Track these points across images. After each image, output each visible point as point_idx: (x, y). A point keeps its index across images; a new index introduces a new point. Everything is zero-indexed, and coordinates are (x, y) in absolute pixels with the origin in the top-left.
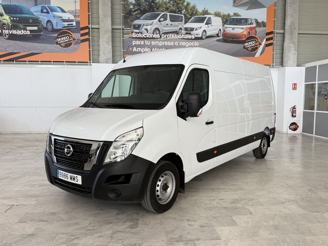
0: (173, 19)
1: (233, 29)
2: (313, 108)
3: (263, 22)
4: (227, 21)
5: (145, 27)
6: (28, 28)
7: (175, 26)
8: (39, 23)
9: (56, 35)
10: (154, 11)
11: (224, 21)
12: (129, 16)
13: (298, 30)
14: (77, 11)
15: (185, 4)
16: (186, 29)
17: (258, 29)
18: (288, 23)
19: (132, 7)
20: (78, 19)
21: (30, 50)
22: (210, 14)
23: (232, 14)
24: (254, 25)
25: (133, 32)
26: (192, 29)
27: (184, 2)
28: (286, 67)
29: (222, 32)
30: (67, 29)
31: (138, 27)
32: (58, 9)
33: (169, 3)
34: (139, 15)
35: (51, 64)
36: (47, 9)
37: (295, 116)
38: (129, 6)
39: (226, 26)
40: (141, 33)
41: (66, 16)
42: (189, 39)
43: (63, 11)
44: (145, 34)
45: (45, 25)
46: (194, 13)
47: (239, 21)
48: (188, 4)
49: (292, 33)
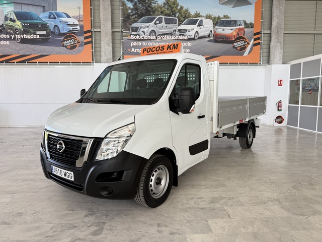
0: (168, 22)
1: (223, 30)
2: (297, 103)
3: (251, 23)
4: (217, 22)
5: (142, 30)
6: (38, 33)
7: (170, 28)
8: (47, 27)
9: (63, 38)
10: (150, 15)
11: (215, 22)
12: (127, 20)
13: (284, 30)
14: (81, 16)
15: (179, 8)
16: (180, 31)
17: (246, 30)
18: (274, 23)
19: (130, 11)
20: (82, 23)
21: (40, 52)
22: (201, 16)
23: (222, 16)
24: (243, 26)
25: (131, 35)
26: (185, 31)
27: (178, 6)
28: (273, 65)
29: (213, 33)
30: (72, 33)
31: (136, 29)
32: (64, 15)
33: (164, 7)
34: (136, 19)
35: (59, 65)
36: (54, 15)
37: (281, 110)
38: (128, 10)
39: (216, 27)
40: (139, 35)
41: (71, 21)
42: (182, 40)
43: (68, 16)
44: (142, 36)
45: (52, 29)
46: (187, 16)
47: (228, 23)
48: (182, 8)
49: (278, 34)
